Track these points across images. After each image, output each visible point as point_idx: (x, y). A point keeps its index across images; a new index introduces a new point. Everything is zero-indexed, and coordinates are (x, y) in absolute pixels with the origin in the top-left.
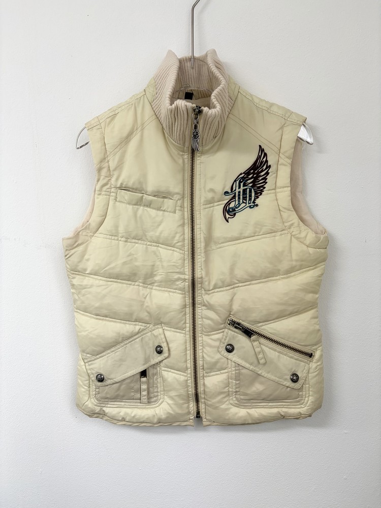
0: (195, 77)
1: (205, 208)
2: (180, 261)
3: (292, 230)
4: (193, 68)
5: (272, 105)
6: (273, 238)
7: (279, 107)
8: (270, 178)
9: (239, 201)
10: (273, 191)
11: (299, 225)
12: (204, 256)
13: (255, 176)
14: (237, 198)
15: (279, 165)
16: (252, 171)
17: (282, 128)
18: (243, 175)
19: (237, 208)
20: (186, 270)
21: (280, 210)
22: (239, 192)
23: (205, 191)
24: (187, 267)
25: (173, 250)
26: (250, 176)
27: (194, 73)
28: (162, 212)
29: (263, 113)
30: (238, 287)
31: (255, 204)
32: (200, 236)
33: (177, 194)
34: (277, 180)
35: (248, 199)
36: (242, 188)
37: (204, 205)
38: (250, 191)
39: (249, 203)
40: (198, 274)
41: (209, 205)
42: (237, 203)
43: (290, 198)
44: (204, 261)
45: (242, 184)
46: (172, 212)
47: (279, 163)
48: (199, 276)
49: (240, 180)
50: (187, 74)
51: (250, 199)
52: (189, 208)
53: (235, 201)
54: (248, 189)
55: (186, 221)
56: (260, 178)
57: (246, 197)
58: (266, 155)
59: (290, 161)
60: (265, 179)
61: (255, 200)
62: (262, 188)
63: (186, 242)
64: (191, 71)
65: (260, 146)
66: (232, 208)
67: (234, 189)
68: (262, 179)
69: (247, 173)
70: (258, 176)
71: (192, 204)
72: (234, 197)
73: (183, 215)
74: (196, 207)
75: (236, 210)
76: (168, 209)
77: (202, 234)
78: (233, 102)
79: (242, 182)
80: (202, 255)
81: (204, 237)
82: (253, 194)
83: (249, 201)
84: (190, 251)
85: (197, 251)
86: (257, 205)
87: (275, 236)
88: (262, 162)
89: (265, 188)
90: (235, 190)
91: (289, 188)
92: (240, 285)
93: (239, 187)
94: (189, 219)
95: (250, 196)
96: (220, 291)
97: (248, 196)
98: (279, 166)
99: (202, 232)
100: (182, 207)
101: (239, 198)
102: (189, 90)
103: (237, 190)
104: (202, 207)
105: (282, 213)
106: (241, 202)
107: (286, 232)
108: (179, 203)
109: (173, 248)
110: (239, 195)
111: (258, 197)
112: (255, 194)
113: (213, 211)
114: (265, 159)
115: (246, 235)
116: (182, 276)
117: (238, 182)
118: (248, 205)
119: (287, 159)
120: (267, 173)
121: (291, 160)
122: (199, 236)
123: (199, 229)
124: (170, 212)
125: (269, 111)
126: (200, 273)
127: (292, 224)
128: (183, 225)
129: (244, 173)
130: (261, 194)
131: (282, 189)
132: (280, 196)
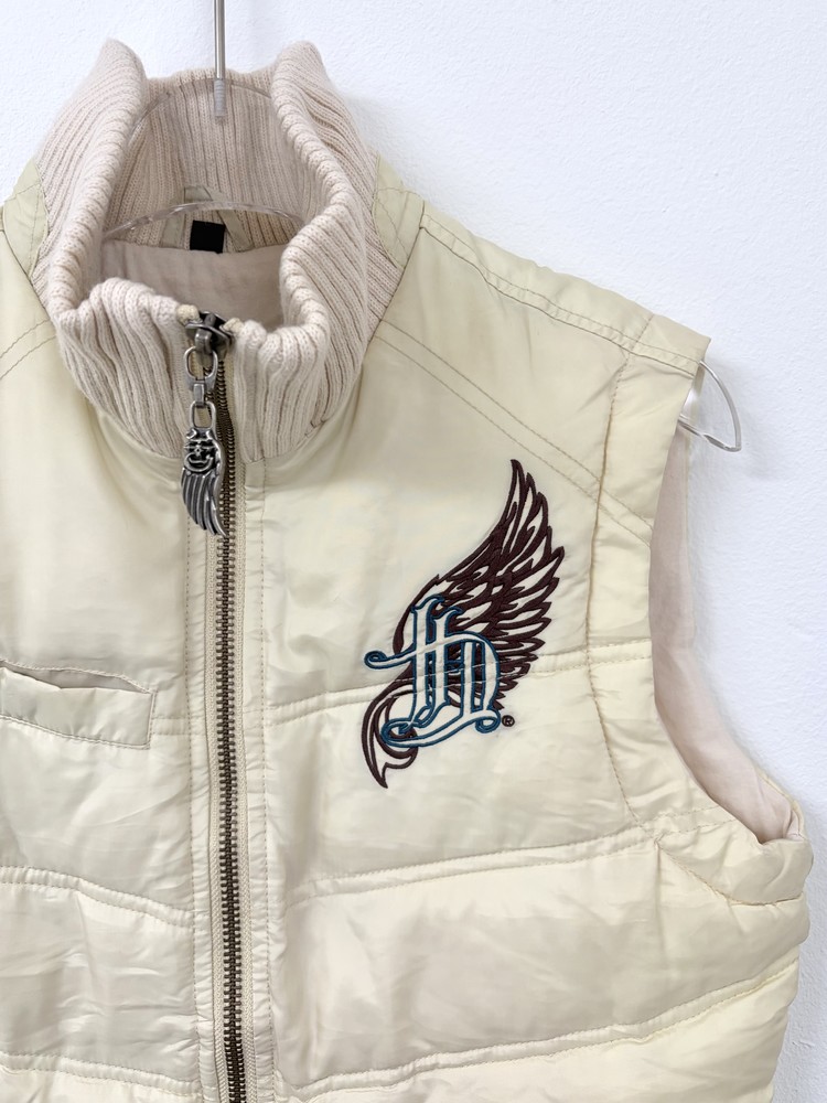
0: (232, 157)
1: (284, 720)
2: (172, 961)
3: (662, 822)
4: (222, 121)
5: (565, 283)
6: (584, 863)
7: (594, 292)
8: (561, 603)
9: (431, 694)
10: (578, 656)
11: (690, 803)
12: (281, 936)
13: (496, 590)
14: (421, 681)
15: (597, 543)
16: (483, 570)
17: (609, 386)
18: (445, 586)
19: (421, 725)
20: (200, 997)
21: (607, 739)
22: (431, 657)
23: (281, 646)
24: (205, 984)
25: (143, 910)
26: (477, 592)
27: (230, 140)
28: (85, 745)
29: (526, 323)
30: (434, 1067)
31: (503, 713)
32: (262, 843)
33: (156, 663)
34: (592, 611)
35: (468, 687)
36: (442, 640)
37: (276, 705)
38: (478, 656)
39: (474, 708)
40: (254, 1013)
41: (301, 705)
42: (421, 702)
43: (650, 688)
44: (282, 956)
45: (441, 623)
46: (134, 745)
47: (601, 535)
48: (260, 1024)
49: (435, 605)
50: (198, 143)
51: (478, 690)
52: (213, 721)
53: (414, 691)
54: (468, 647)
55: (199, 777)
56: (521, 602)
57: (460, 679)
58: (540, 503)
59: (644, 527)
60: (541, 605)
61: (498, 694)
62: (527, 645)
63: (200, 872)
64: (213, 133)
65: (516, 465)
66: (401, 723)
67: (407, 643)
68: (527, 608)
69: (463, 576)
70: (510, 594)
71: (225, 703)
72: (409, 676)
73: (186, 750)
74: (244, 718)
75: (420, 732)
76: (113, 732)
77: (269, 836)
78: (396, 273)
79: (439, 615)
80: (273, 928)
81: (280, 849)
82: (491, 668)
83: (473, 696)
84: (218, 909)
85: (249, 909)
86: (509, 721)
87: (589, 855)
88: (525, 534)
89: (540, 644)
90: (413, 647)
91: (646, 647)
92: (443, 1058)
93: (431, 638)
94: (215, 765)
95: (479, 675)
96: (356, 1085)
97: (468, 672)
98: (599, 550)
99: (269, 827)
100: (180, 712)
101: (430, 682)
102: (205, 213)
103: (422, 649)
104: (269, 715)
105: (616, 751)
106: (440, 699)
107: (636, 833)
108: (165, 701)
109: (141, 901)
110: (430, 669)
111: (511, 684)
112: (500, 669)
113: (319, 728)
114: (537, 522)
115: (465, 845)
116: (184, 1023)
117: (422, 614)
118: (468, 716)
119: (632, 521)
120: (550, 583)
121: (651, 522)
122: (257, 842)
123: (258, 813)
124: (122, 743)
125: (552, 310)
126: (263, 1010)
127: (662, 803)
128: (185, 796)
129: (448, 577)
130: (525, 670)
131: (613, 649)
132: (607, 677)
